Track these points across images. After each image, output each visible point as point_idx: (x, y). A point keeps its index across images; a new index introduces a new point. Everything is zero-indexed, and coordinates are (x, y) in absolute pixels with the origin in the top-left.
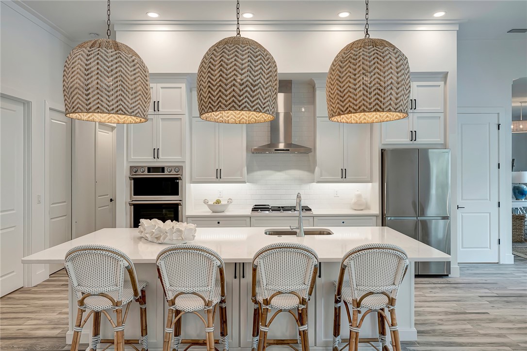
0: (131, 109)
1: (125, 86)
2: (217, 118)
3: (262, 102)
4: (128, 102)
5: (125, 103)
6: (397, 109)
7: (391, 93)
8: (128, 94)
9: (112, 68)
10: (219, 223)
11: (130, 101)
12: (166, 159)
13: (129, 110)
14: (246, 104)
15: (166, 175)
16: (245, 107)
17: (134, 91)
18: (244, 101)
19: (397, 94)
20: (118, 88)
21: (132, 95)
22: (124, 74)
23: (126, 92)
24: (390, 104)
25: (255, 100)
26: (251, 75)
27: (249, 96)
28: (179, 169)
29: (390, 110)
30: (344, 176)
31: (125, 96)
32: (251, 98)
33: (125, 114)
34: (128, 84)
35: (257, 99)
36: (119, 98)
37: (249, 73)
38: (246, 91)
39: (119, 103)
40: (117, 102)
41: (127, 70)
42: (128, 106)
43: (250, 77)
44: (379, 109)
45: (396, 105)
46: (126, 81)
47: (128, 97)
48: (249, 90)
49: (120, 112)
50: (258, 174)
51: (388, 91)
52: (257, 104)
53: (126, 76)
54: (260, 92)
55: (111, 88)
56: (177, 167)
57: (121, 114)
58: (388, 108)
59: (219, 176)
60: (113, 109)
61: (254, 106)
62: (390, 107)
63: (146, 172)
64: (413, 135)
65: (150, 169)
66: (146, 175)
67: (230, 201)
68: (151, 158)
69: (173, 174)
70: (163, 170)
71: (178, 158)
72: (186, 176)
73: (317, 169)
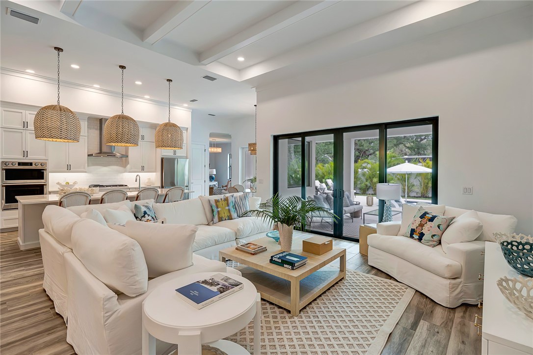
15: (33, 167)
28: (43, 164)
30: (143, 169)
50: (91, 168)
59: (69, 168)
63: (17, 165)
64: (175, 152)
66: (17, 167)
67: (75, 183)
68: (21, 157)
69: (39, 167)
70: (31, 164)
71: (44, 157)
72: (49, 167)
73: (129, 166)
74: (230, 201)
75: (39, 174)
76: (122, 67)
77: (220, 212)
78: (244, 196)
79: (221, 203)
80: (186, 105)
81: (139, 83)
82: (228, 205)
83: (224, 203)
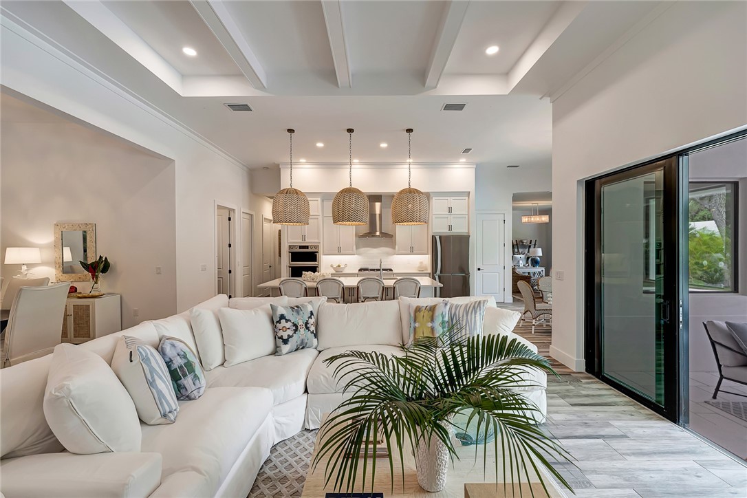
12: (309, 241)
15: (309, 250)
28: (316, 247)
30: (412, 251)
50: (362, 250)
59: (339, 252)
64: (450, 227)
65: (301, 247)
66: (298, 250)
67: (346, 265)
68: (301, 241)
69: (313, 250)
70: (307, 247)
71: (317, 241)
72: (321, 251)
73: (397, 247)
74: (438, 313)
75: (312, 256)
76: (350, 131)
77: (417, 330)
78: (474, 307)
79: (422, 313)
80: (463, 160)
81: (384, 145)
82: (432, 320)
83: (427, 315)
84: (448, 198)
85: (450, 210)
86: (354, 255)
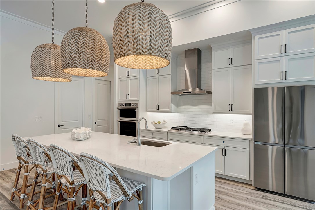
0: (48, 74)
1: (44, 64)
2: (92, 74)
3: (78, 62)
4: (47, 71)
5: (45, 72)
6: (135, 52)
7: (128, 41)
8: (46, 67)
9: (39, 56)
10: (152, 134)
11: (47, 70)
12: (132, 100)
13: (47, 74)
14: (69, 64)
15: (131, 107)
16: (68, 66)
17: (49, 65)
18: (67, 63)
19: (133, 41)
20: (41, 65)
21: (48, 67)
22: (44, 58)
23: (45, 66)
24: (129, 49)
25: (73, 61)
26: (70, 47)
27: (70, 59)
28: (137, 104)
29: (129, 54)
30: (231, 109)
31: (44, 68)
32: (71, 60)
33: (45, 76)
34: (46, 63)
35: (74, 60)
36: (41, 69)
37: (69, 46)
38: (68, 57)
39: (41, 72)
40: (41, 71)
41: (46, 56)
42: (47, 73)
43: (69, 48)
44: (123, 54)
45: (134, 49)
46: (45, 61)
47: (47, 69)
48: (69, 56)
49: (43, 75)
51: (125, 40)
52: (75, 63)
53: (45, 59)
54: (75, 56)
55: (38, 65)
56: (135, 103)
57: (43, 77)
58: (128, 53)
59: (158, 109)
60: (40, 75)
61: (73, 65)
62: (129, 51)
63: (124, 106)
64: (284, 75)
69: (134, 107)
71: (137, 99)
73: (213, 104)
84: (281, 32)
85: (284, 49)
86: (170, 112)
